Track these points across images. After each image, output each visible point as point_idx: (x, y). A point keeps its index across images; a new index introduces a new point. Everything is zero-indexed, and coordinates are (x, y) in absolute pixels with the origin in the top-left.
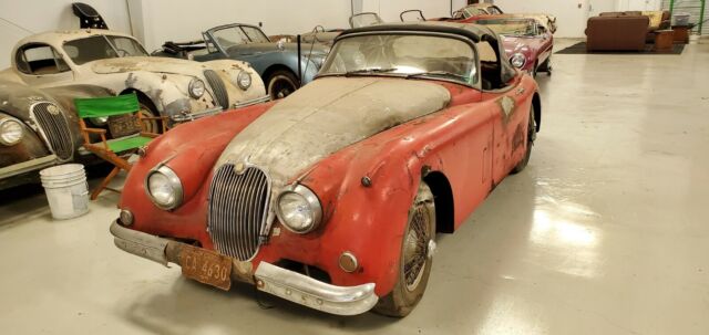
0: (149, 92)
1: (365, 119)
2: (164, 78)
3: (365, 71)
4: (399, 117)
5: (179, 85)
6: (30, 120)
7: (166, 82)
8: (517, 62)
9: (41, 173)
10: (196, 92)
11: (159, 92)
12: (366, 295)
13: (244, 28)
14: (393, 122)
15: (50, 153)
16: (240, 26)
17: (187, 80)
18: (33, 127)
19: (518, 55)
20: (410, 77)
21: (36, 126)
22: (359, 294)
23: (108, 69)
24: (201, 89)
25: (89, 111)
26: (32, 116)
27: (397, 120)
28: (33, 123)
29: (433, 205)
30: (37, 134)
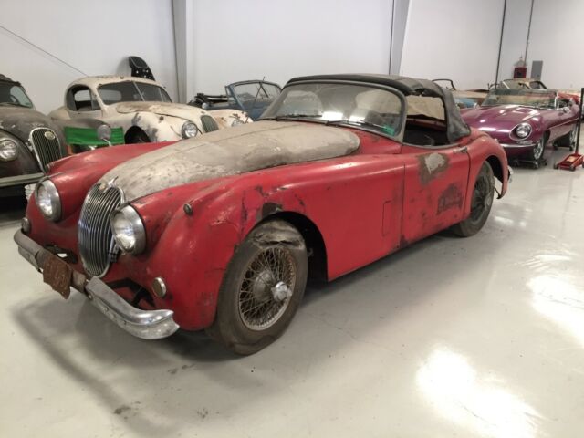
0: (148, 130)
1: (247, 155)
2: (161, 119)
3: (293, 116)
4: (288, 158)
5: (175, 127)
6: (29, 142)
7: (163, 122)
8: (522, 132)
9: (26, 187)
10: (187, 134)
11: (155, 130)
12: (164, 320)
13: (263, 85)
14: (279, 162)
15: (41, 171)
16: (261, 83)
17: (182, 123)
18: (30, 148)
19: (524, 124)
20: (329, 124)
21: (33, 148)
22: (159, 318)
23: (127, 110)
24: (194, 131)
25: (79, 140)
26: (31, 139)
27: (284, 160)
28: (30, 145)
29: (302, 247)
30: (32, 154)
